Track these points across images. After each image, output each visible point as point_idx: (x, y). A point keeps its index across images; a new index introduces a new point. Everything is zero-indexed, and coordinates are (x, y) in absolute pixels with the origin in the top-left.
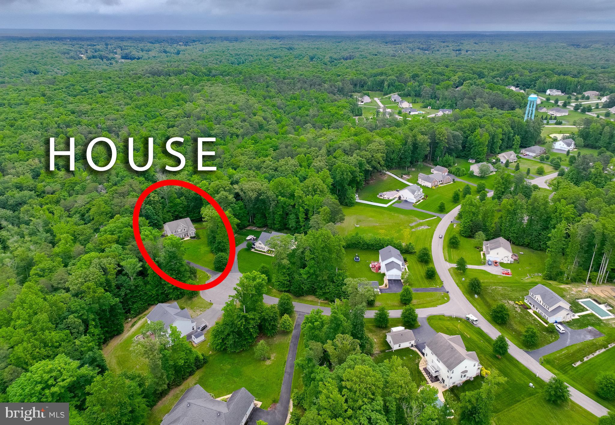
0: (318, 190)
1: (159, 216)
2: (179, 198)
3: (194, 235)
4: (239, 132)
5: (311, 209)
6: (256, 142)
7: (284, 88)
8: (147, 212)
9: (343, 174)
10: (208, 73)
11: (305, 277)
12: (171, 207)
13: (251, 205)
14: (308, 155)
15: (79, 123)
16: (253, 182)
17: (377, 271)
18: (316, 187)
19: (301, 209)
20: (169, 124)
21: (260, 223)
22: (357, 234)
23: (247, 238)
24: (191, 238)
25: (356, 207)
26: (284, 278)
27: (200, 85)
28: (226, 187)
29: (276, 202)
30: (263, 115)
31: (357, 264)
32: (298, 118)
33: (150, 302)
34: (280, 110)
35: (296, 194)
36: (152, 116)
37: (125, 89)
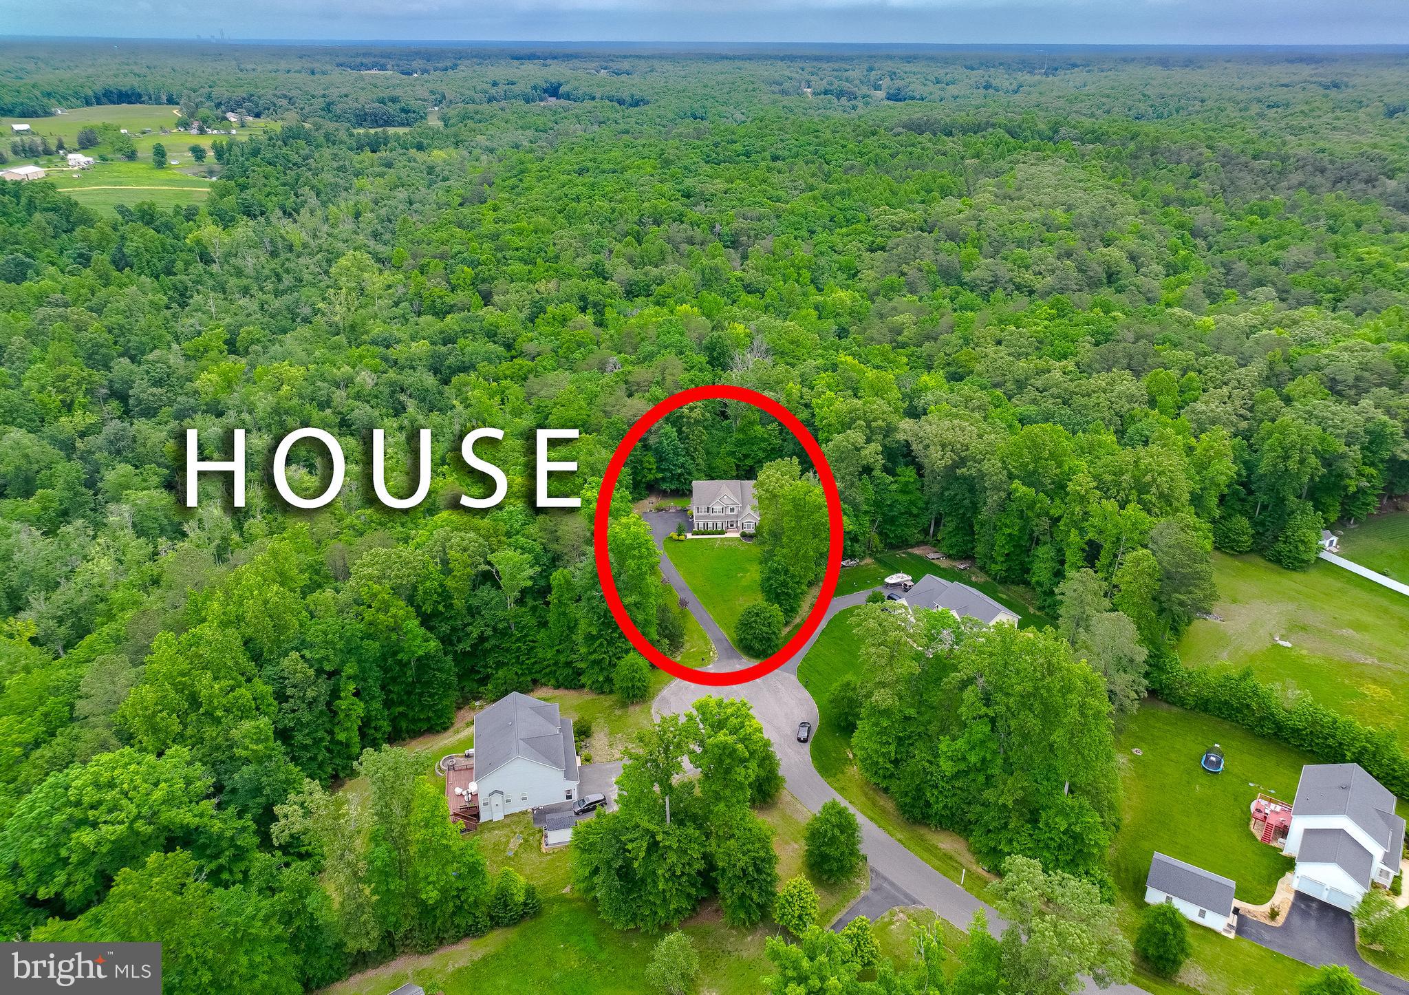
0: (1154, 490)
1: (693, 459)
2: (763, 425)
3: (752, 531)
4: (1039, 285)
5: (1107, 546)
6: (1061, 314)
7: (1241, 183)
8: (661, 443)
9: (1286, 457)
10: (1051, 134)
11: (947, 767)
12: (739, 444)
13: (936, 488)
14: (1192, 374)
15: (680, 218)
16: (956, 422)
17: (1266, 838)
18: (1148, 478)
19: (1074, 536)
20: (873, 242)
21: (951, 546)
22: (1246, 675)
23: (887, 580)
24: (744, 535)
25: (1313, 576)
26: (877, 746)
27: (1008, 158)
28: (875, 420)
29: (1003, 495)
30: (1133, 247)
31: (1204, 780)
32: (1241, 266)
33: (538, 676)
34: (1198, 241)
35: (1071, 487)
36: (848, 221)
37: (829, 157)
